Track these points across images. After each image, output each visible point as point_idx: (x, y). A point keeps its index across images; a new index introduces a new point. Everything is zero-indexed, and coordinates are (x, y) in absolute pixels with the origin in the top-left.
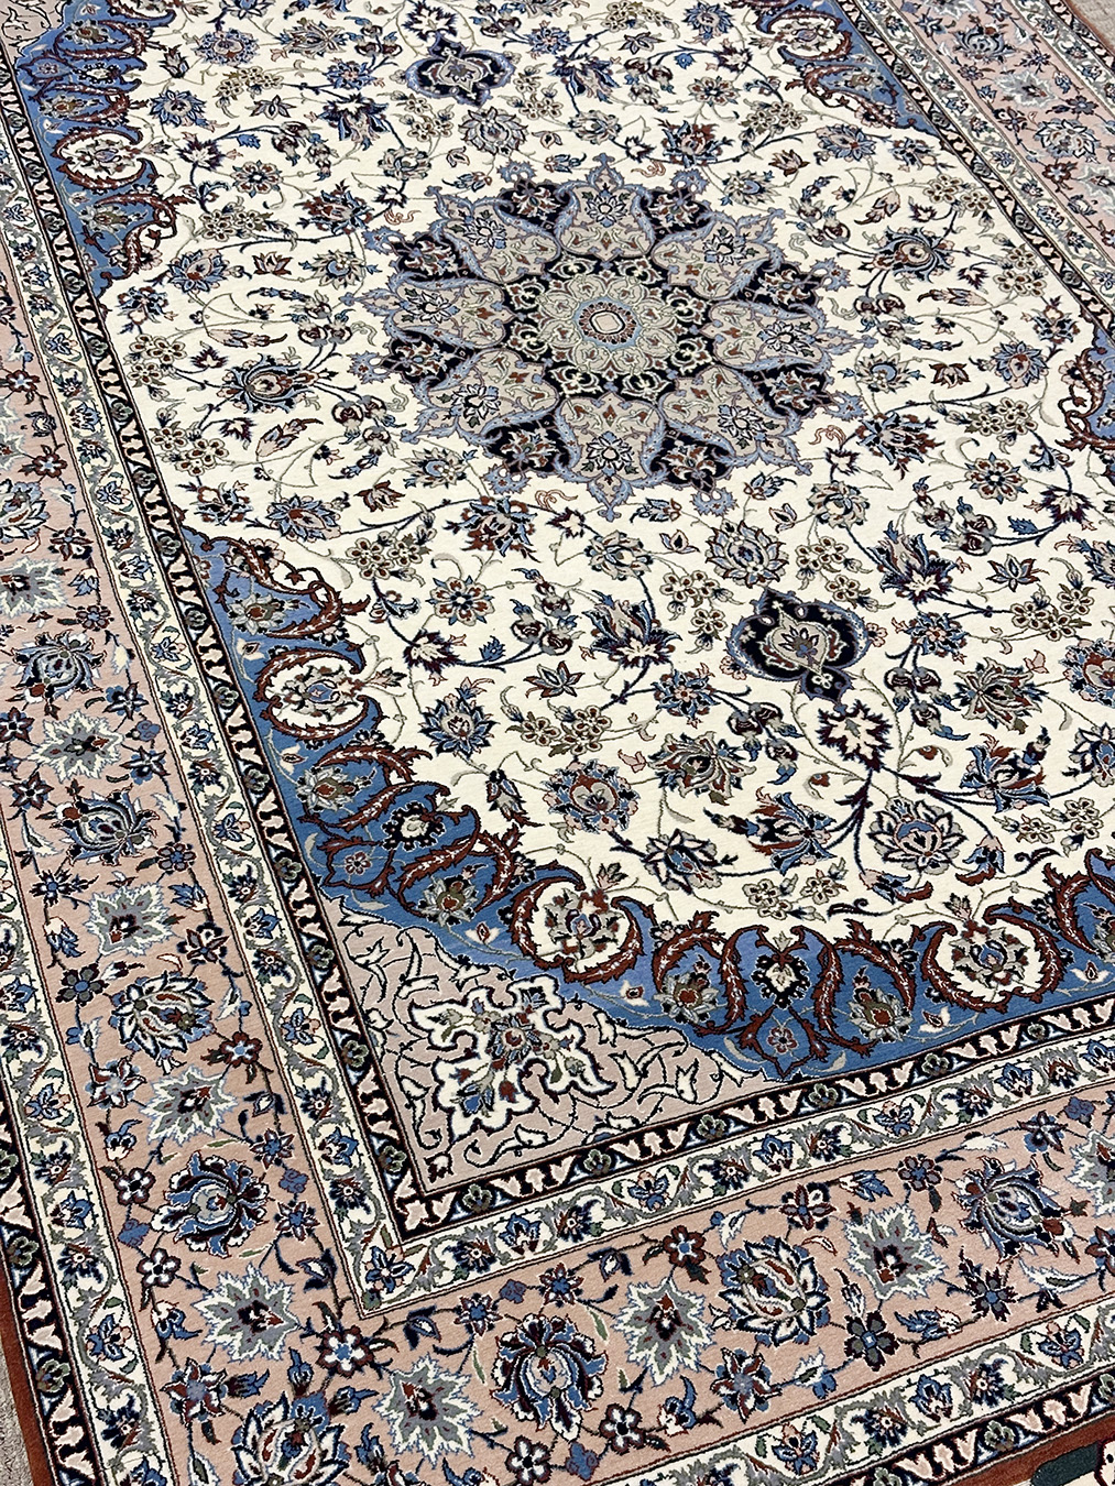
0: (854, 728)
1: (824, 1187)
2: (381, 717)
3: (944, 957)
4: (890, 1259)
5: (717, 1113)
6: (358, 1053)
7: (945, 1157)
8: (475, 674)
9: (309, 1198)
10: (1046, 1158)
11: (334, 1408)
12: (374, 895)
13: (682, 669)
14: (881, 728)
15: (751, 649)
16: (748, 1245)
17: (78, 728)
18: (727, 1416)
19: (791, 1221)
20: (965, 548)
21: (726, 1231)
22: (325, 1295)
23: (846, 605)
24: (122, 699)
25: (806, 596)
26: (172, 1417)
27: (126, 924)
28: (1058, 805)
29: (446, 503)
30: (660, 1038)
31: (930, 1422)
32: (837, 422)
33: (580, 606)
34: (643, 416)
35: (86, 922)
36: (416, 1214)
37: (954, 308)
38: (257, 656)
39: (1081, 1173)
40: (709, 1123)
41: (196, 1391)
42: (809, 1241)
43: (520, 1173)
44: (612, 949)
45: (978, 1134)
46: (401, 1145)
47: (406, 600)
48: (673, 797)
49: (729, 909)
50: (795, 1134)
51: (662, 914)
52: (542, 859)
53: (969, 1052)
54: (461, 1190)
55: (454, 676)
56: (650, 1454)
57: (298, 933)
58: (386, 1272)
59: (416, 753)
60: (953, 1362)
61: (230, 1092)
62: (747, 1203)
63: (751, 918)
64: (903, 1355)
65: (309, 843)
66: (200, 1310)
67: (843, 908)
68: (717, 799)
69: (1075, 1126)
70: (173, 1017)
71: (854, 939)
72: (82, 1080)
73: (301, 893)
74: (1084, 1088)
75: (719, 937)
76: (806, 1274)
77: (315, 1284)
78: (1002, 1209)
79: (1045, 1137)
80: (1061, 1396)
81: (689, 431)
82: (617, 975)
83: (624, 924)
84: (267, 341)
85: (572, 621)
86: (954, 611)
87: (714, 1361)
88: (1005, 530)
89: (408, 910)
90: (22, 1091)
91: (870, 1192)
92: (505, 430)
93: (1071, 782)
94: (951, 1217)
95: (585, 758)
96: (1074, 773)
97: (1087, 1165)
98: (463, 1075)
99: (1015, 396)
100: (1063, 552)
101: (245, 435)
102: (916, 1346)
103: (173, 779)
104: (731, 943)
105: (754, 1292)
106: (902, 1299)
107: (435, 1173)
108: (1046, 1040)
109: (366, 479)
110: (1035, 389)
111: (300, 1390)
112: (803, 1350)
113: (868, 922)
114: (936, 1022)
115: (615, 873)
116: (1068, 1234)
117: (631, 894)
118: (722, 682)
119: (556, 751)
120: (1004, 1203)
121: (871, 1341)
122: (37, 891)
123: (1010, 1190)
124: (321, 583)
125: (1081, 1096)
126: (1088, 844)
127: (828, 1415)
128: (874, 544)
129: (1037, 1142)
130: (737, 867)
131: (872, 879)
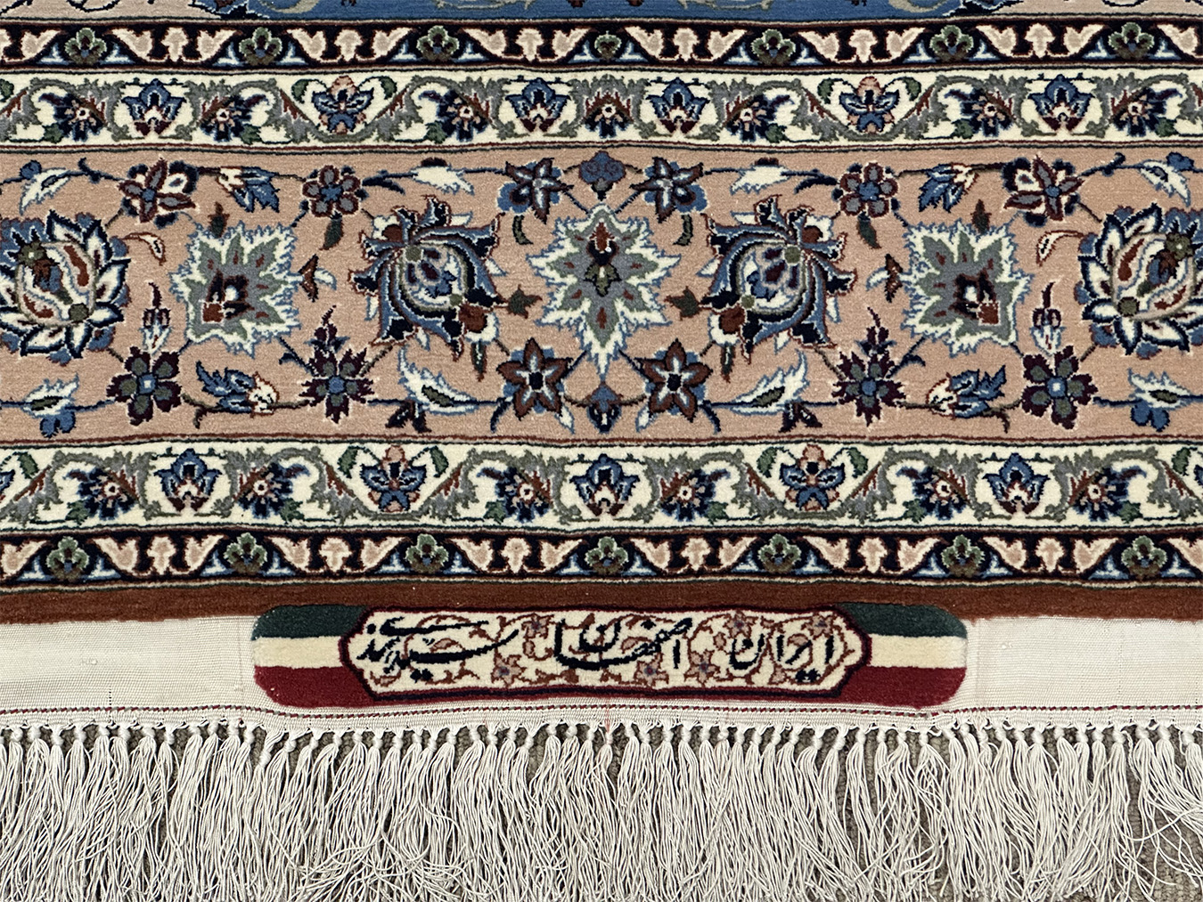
1: (193, 174)
4: (233, 292)
5: (103, 30)
7: (382, 181)
10: (518, 224)
16: (53, 217)
19: (127, 203)
21: (34, 190)
31: (168, 507)
39: (553, 257)
40: (86, 41)
42: (137, 236)
45: (441, 163)
50: (194, 91)
53: (496, 44)
60: (240, 448)
62: (81, 164)
64: (180, 417)
69: (584, 192)
74: (627, 144)
76: (111, 278)
78: (419, 273)
79: (532, 195)
80: (355, 539)
91: (253, 197)
94: (349, 257)
97: (568, 247)
102: (203, 411)
105: (30, 278)
106: (218, 348)
108: (614, 61)
112: (55, 371)
116: (488, 334)
120: (425, 266)
121: (147, 387)
123: (443, 251)
125: (616, 154)
127: (43, 458)
129: (516, 198)
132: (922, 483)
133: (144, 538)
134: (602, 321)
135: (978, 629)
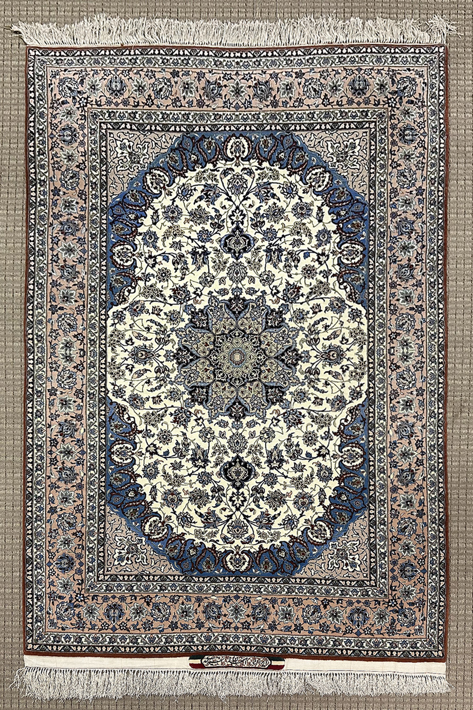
0: (238, 499)
1: (179, 596)
2: (135, 464)
3: (228, 558)
4: (185, 613)
5: (166, 576)
6: (102, 542)
7: (206, 598)
8: (160, 458)
9: (83, 568)
10: (225, 604)
11: (75, 606)
12: (117, 508)
13: (207, 471)
14: (245, 500)
15: (226, 471)
16: (160, 602)
17: (68, 447)
18: (143, 630)
19: (170, 601)
20: (291, 457)
21: (157, 599)
22: (80, 587)
23: (254, 465)
24: (79, 442)
25: (246, 460)
26: (48, 599)
27: (65, 499)
28: (272, 531)
29: (172, 406)
30: (162, 557)
31: (177, 642)
32: (280, 409)
33: (192, 446)
34: (232, 392)
35: (57, 495)
36: (101, 577)
37: (333, 379)
38: (113, 439)
39: (230, 609)
40: (164, 577)
41: (53, 596)
42: (172, 605)
43: (124, 576)
44: (161, 535)
45: (214, 596)
46: (104, 563)
47: (152, 433)
48: (190, 503)
49: (190, 534)
50: (179, 585)
51: (175, 530)
52: (155, 510)
53: (222, 579)
54: (111, 575)
55: (155, 457)
56: (126, 632)
57: (99, 512)
58: (92, 586)
59: (139, 476)
60: (187, 634)
61: (75, 542)
62: (164, 595)
63: (193, 537)
64: (178, 630)
65: (109, 491)
66: (57, 582)
67: (214, 541)
68: (199, 507)
69: (234, 600)
70: (69, 523)
71: (212, 549)
72: (48, 531)
73: (102, 503)
74: (240, 593)
75: (184, 539)
76: (168, 611)
77: (79, 584)
79: (227, 600)
80: (203, 646)
81: (242, 401)
82: (159, 541)
83: (166, 530)
84: (147, 339)
85: (188, 450)
86: (278, 474)
87: (144, 620)
88: (303, 455)
89: (123, 514)
90: (36, 530)
91: (188, 600)
92: (196, 387)
93: (279, 527)
94: (201, 609)
95: (175, 488)
96: (281, 525)
97: (232, 608)
98: (120, 553)
99: (331, 414)
100: (313, 466)
101: (131, 371)
102: (181, 629)
103: (85, 467)
104: (186, 542)
105: (157, 611)
106: (183, 621)
107: (108, 571)
108: (239, 582)
109: (155, 394)
110: (338, 413)
111: (70, 601)
112: (161, 624)
113: (217, 546)
114: (219, 571)
115: (169, 518)
116: (221, 619)
117: (171, 524)
118: (215, 478)
119: (170, 484)
120: (212, 610)
121: (174, 626)
122: (49, 486)
123: (215, 608)
124: (134, 422)
125: (239, 595)
126: (273, 542)
127: (160, 636)
128: (269, 449)
129: (225, 601)
130: (196, 525)
131: (223, 536)
132: (279, 640)
133: (174, 647)
134: (236, 618)
135: (287, 660)
